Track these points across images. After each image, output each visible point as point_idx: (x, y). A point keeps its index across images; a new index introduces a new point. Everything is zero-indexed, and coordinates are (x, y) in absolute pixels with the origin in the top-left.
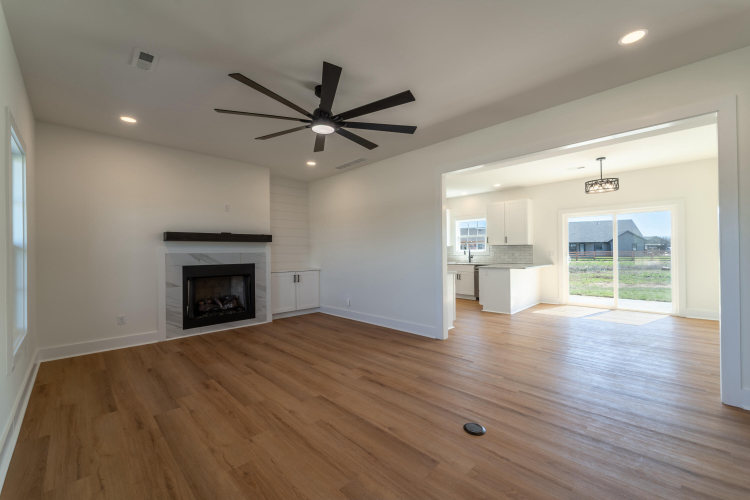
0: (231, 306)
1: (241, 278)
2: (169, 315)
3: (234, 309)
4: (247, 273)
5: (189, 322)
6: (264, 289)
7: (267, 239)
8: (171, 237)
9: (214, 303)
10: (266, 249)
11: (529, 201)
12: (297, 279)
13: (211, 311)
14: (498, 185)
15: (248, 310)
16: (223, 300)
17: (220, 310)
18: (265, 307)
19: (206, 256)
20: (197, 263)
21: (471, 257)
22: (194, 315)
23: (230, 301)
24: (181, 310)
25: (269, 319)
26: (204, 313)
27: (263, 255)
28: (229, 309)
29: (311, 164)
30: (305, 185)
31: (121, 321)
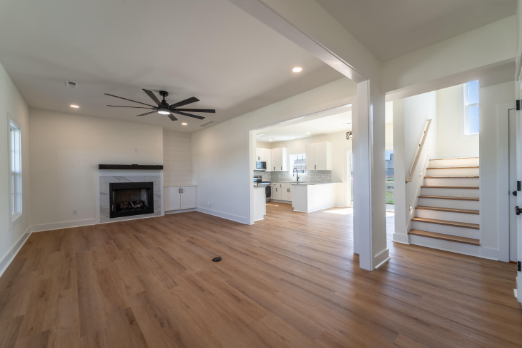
0: (139, 206)
1: (145, 190)
2: (102, 210)
3: (142, 207)
4: (149, 187)
5: (113, 214)
6: (159, 196)
7: (160, 168)
8: (102, 167)
9: (130, 204)
10: (161, 174)
11: (328, 142)
12: (181, 191)
13: (127, 208)
14: (308, 133)
15: (149, 208)
16: (135, 203)
17: (132, 208)
18: (160, 207)
19: (123, 177)
20: (117, 181)
21: (298, 178)
22: (116, 210)
23: (139, 203)
24: (109, 207)
25: (163, 214)
26: (122, 209)
27: (158, 177)
28: (138, 208)
29: (184, 124)
30: (189, 135)
31: (75, 213)
